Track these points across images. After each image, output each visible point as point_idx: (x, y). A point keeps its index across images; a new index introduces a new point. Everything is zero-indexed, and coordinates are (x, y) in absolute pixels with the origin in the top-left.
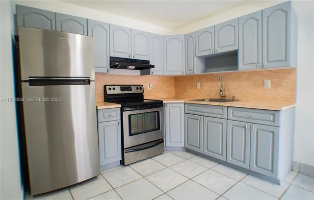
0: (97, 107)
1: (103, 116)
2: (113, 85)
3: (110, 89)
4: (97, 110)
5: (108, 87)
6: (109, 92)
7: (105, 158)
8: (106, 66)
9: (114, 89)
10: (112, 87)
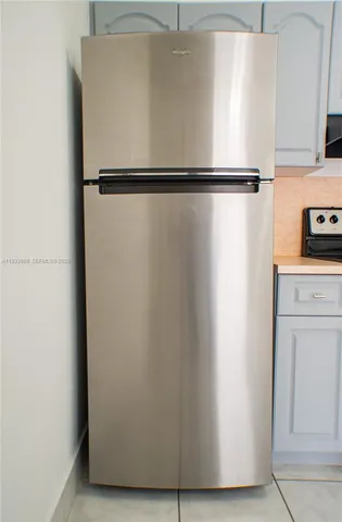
0: (275, 267)
1: (293, 297)
2: (332, 208)
3: (321, 219)
4: (276, 275)
5: (314, 215)
6: (316, 228)
7: (291, 430)
8: (312, 147)
9: (334, 219)
10: (327, 215)
